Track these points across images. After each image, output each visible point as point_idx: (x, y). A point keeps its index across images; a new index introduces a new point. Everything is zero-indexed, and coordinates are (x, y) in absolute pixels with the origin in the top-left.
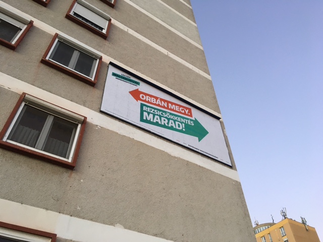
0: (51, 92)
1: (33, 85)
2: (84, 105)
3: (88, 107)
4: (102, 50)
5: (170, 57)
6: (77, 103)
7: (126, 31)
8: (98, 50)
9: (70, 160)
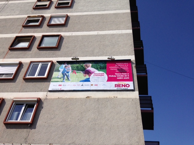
0: (27, 92)
1: (20, 92)
2: (41, 91)
3: (43, 92)
4: (54, 56)
5: (99, 35)
6: (38, 92)
7: (71, 35)
8: (52, 57)
9: (30, 121)
